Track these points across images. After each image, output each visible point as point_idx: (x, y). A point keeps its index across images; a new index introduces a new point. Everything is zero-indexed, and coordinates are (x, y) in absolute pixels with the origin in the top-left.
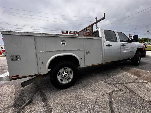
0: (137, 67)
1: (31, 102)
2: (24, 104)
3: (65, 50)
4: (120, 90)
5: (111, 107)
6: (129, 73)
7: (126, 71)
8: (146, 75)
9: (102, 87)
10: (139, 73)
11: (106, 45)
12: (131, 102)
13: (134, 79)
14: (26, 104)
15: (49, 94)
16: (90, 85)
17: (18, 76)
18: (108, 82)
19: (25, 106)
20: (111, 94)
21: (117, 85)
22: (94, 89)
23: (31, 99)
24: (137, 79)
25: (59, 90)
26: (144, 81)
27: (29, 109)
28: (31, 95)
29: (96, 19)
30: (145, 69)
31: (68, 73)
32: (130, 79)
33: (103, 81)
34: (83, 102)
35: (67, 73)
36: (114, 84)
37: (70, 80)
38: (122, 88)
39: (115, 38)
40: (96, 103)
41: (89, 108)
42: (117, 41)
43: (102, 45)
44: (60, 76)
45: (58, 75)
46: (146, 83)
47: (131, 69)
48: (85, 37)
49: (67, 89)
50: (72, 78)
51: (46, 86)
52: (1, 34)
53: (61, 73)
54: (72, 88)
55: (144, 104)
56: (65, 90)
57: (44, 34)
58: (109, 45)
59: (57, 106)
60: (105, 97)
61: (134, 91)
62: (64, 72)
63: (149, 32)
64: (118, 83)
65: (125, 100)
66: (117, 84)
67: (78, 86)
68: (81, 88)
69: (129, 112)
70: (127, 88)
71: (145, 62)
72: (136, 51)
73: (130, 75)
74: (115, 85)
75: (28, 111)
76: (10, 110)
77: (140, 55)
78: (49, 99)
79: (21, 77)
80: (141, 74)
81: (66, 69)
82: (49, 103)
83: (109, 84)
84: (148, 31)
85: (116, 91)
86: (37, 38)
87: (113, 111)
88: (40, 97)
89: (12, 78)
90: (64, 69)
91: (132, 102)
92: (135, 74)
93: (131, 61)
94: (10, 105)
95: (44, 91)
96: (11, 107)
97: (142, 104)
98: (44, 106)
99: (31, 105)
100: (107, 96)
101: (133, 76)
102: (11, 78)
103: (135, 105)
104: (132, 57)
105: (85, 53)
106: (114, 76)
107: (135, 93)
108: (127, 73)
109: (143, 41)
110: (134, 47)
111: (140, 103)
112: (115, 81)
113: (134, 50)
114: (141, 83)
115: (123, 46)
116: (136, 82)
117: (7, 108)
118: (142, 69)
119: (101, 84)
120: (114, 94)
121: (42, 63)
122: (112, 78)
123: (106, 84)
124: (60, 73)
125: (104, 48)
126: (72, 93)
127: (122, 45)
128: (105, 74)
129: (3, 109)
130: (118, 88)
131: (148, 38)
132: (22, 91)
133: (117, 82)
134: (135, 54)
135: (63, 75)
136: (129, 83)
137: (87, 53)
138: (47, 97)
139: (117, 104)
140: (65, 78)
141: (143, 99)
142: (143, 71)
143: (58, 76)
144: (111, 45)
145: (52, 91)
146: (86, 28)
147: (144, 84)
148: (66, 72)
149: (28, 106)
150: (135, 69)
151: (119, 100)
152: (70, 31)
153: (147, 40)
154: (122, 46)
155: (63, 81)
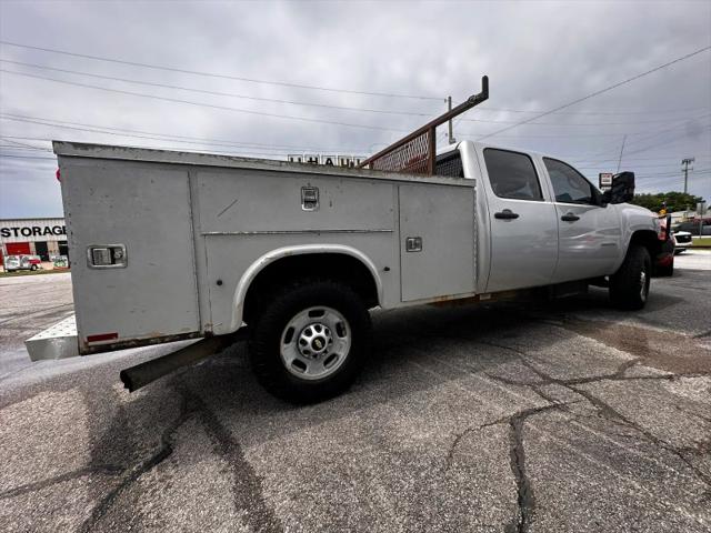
0: (636, 317)
1: (163, 456)
2: (135, 464)
3: (314, 232)
4: (556, 407)
5: (519, 471)
6: (600, 339)
7: (586, 332)
8: (671, 349)
9: (478, 397)
10: (645, 340)
11: (492, 215)
12: (605, 453)
13: (620, 363)
14: (142, 464)
15: (244, 426)
16: (426, 388)
17: (116, 335)
18: (503, 377)
19: (139, 473)
20: (516, 422)
21: (547, 390)
22: (443, 403)
23: (164, 443)
24: (631, 364)
25: (286, 410)
26: (664, 373)
27: (160, 481)
28: (162, 429)
29: (447, 103)
30: (667, 326)
31: (327, 332)
32: (603, 363)
33: (482, 373)
34: (396, 453)
35: (322, 334)
36: (533, 386)
37: (336, 366)
38: (565, 399)
39: (532, 186)
40: (451, 456)
41: (423, 474)
42: (542, 196)
43: (474, 211)
44: (292, 344)
45: (283, 340)
46: (670, 378)
47: (609, 323)
48: (403, 177)
49: (324, 406)
50: (343, 354)
51: (228, 393)
52: (55, 152)
53: (297, 330)
54: (345, 399)
55: (658, 458)
56: (315, 407)
57: (230, 158)
58: (506, 216)
59: (283, 471)
60: (490, 435)
61: (618, 410)
62: (312, 328)
63: (689, 166)
64: (547, 380)
65: (578, 444)
66: (544, 384)
67: (373, 391)
68: (386, 401)
69: (595, 487)
70: (589, 397)
71: (669, 294)
72: (627, 244)
73: (603, 349)
74: (534, 388)
75: (155, 491)
76: (74, 486)
77: (646, 263)
78: (247, 445)
79: (128, 342)
80: (652, 345)
81: (320, 313)
82: (247, 457)
83: (507, 382)
84: (687, 162)
85: (540, 410)
86: (199, 174)
87: (526, 484)
88: (201, 436)
89: (91, 344)
90: (312, 314)
91: (609, 450)
92: (624, 345)
93: (607, 289)
94: (73, 470)
95: (219, 414)
96: (78, 474)
97: (651, 457)
98: (224, 471)
99: (166, 465)
100: (500, 433)
101: (614, 351)
102: (86, 343)
103: (620, 462)
104: (613, 271)
105: (403, 244)
106: (533, 353)
107: (621, 417)
108: (590, 339)
109: (662, 207)
110: (619, 229)
111: (641, 454)
112: (535, 371)
113: (618, 243)
114: (651, 378)
115: (569, 219)
116: (628, 375)
117: (59, 480)
118: (654, 323)
119: (474, 386)
120: (529, 423)
121: (220, 283)
122: (523, 361)
123: (494, 384)
124: (292, 330)
125: (485, 227)
126: (346, 420)
127: (565, 215)
128: (489, 343)
129: (44, 484)
130: (550, 400)
131: (686, 195)
132: (119, 412)
133: (544, 376)
134: (621, 258)
135: (304, 342)
136: (598, 379)
137: (414, 245)
138: (235, 435)
139: (546, 459)
140: (315, 356)
141: (655, 441)
142: (660, 330)
143: (285, 346)
144: (514, 212)
145: (256, 413)
146: (407, 142)
147: (663, 382)
148: (318, 329)
149: (154, 470)
150: (628, 324)
151: (551, 445)
152: (329, 159)
153: (683, 203)
154: (564, 219)
155: (304, 367)
